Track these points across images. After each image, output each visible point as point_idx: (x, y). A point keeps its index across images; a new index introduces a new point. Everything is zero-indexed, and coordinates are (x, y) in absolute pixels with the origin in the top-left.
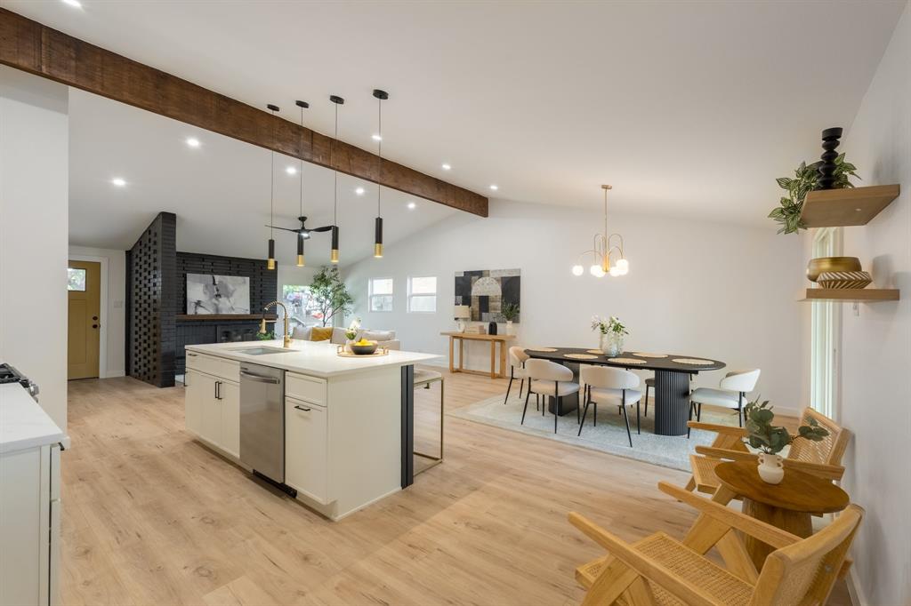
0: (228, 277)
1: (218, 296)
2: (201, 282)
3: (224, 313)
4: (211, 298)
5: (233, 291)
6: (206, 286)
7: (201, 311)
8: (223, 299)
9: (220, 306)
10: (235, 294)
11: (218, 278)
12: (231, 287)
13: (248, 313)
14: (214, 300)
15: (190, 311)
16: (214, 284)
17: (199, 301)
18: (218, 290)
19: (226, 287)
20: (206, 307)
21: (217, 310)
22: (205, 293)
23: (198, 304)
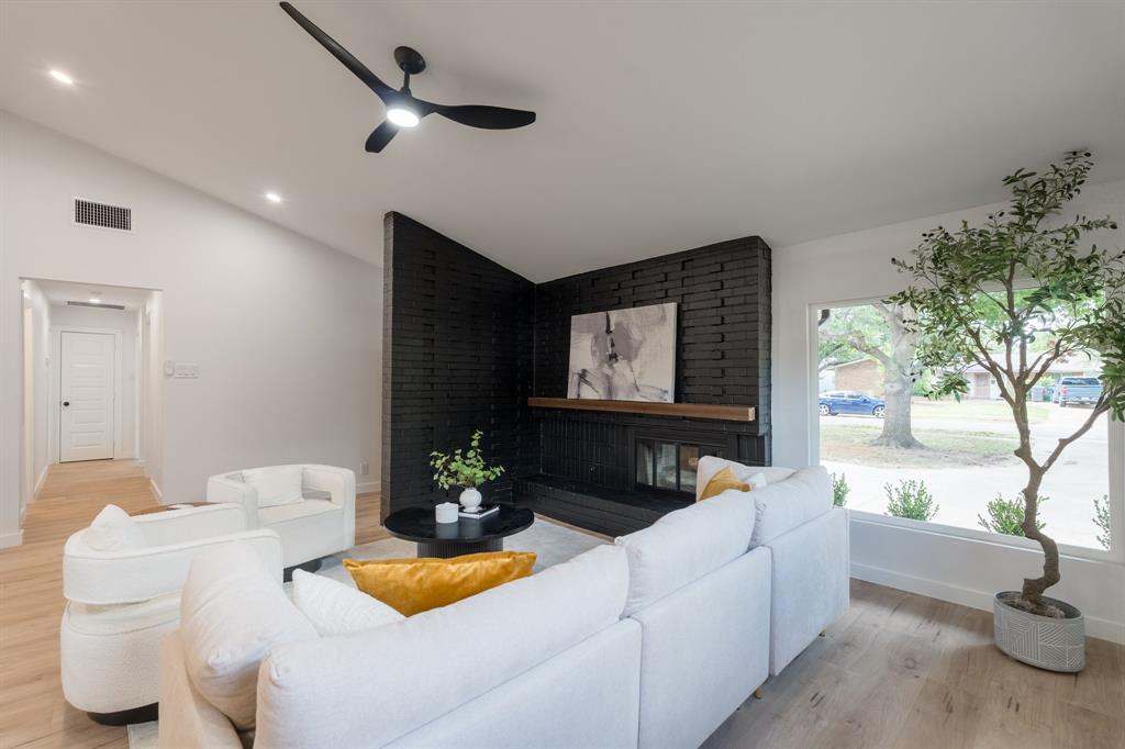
0: (631, 311)
1: (613, 357)
2: (588, 332)
3: (621, 397)
4: (601, 365)
5: (641, 343)
6: (596, 338)
7: (588, 393)
8: (620, 365)
9: (617, 381)
10: (644, 351)
11: (615, 315)
12: (636, 334)
13: (670, 399)
14: (606, 369)
15: (571, 394)
16: (608, 331)
17: (584, 371)
18: (613, 345)
19: (627, 335)
20: (593, 383)
21: (610, 390)
22: (593, 353)
23: (583, 375)
